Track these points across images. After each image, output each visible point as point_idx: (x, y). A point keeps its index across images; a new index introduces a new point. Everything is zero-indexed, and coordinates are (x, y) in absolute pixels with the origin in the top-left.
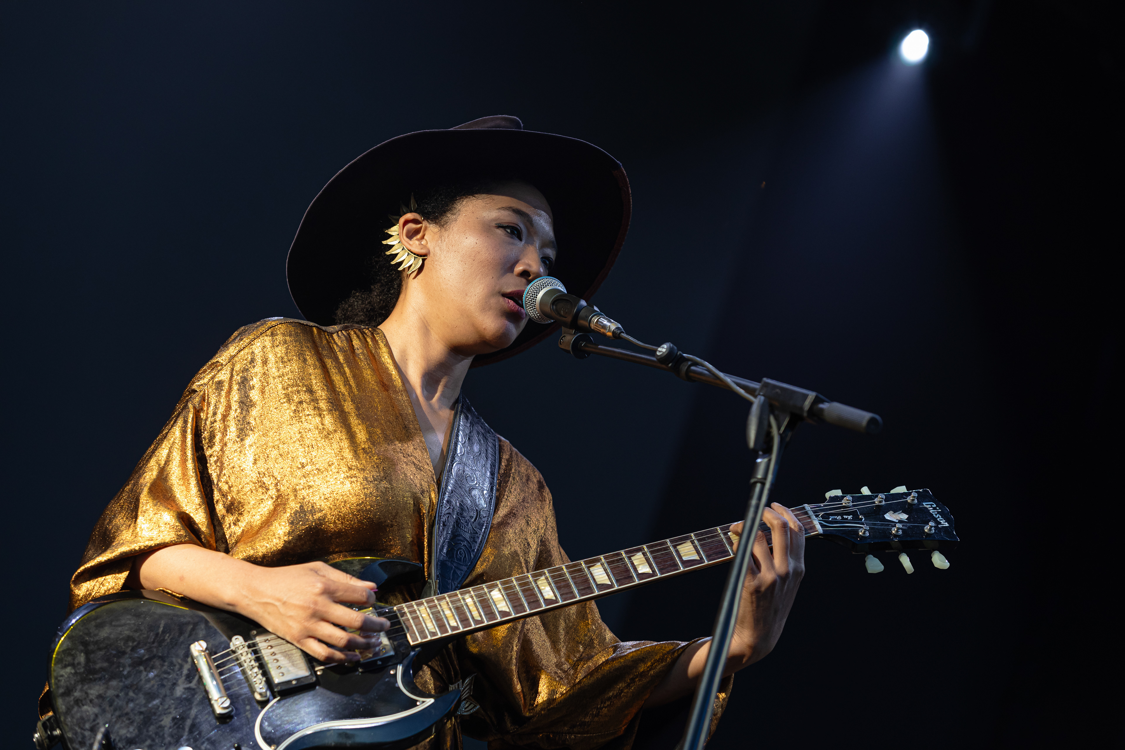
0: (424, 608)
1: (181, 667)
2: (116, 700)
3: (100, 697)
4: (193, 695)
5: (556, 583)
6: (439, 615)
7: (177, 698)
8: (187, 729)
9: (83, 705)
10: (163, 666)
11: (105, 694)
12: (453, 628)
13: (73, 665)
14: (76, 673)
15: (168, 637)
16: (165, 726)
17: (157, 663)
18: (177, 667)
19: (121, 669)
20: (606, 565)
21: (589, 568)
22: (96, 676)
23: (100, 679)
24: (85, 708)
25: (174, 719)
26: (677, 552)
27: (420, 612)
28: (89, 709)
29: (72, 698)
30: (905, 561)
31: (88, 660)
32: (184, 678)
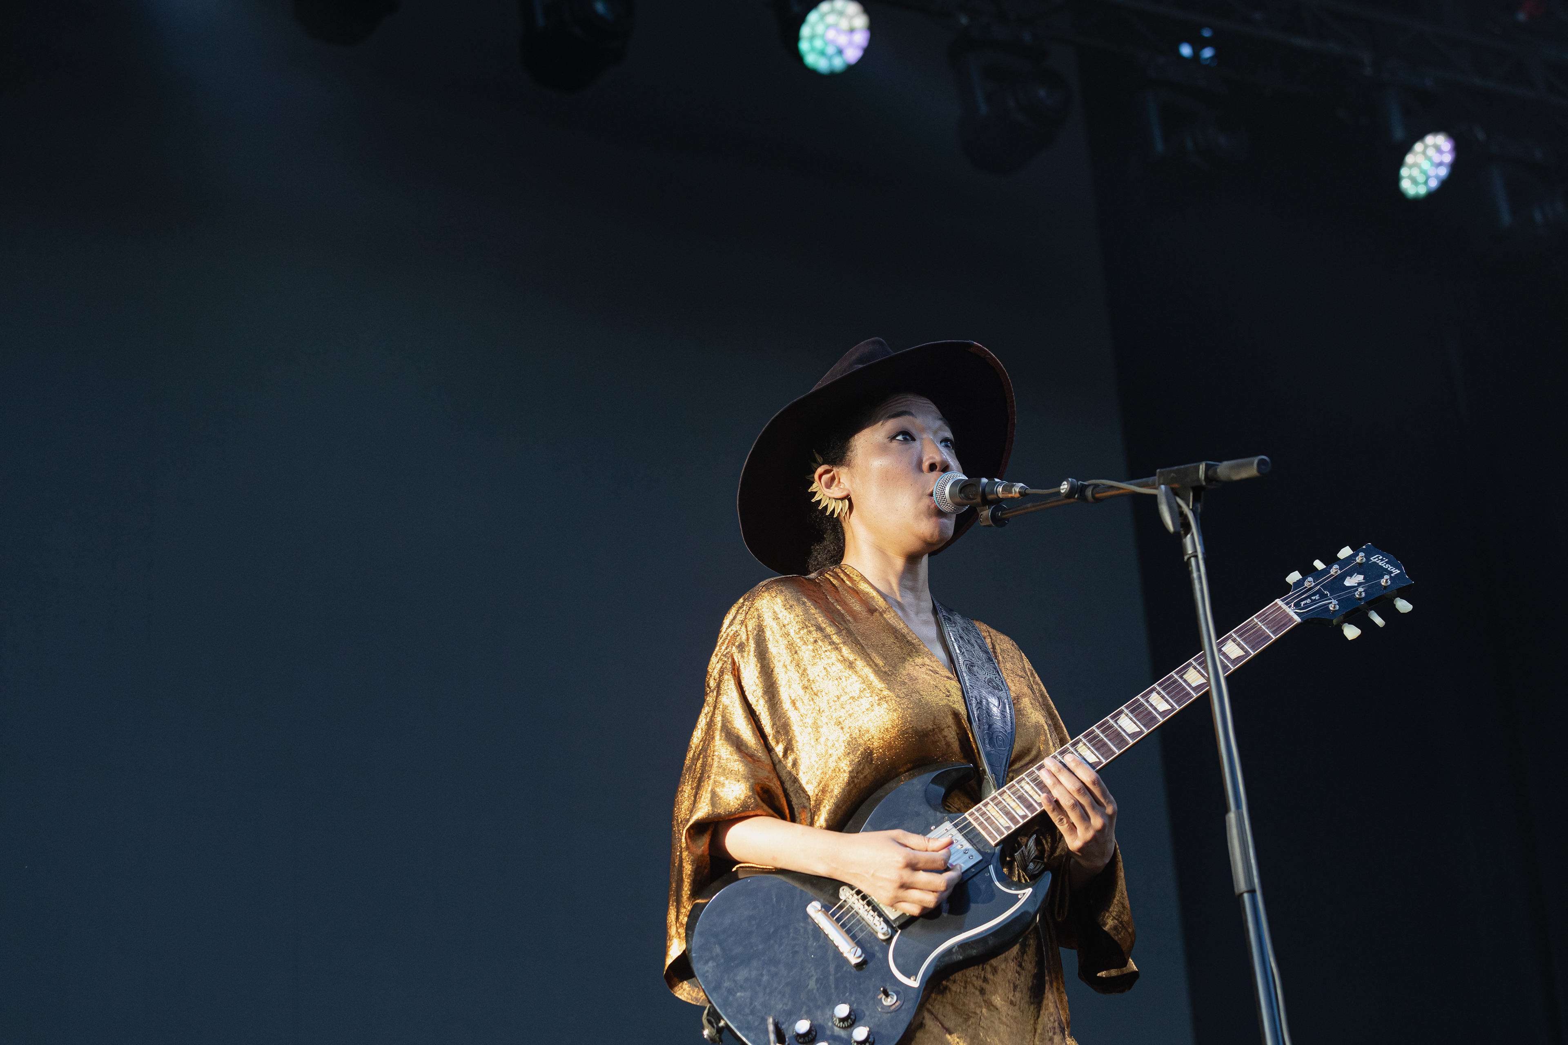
0: (990, 806)
1: (805, 929)
2: (761, 978)
3: (747, 980)
4: (825, 954)
5: (1093, 746)
6: (1006, 809)
7: (813, 959)
8: (833, 986)
9: (736, 993)
10: (788, 933)
11: (750, 976)
12: (1024, 817)
13: (712, 958)
14: (718, 966)
15: (783, 905)
16: (813, 989)
17: (783, 933)
18: (802, 931)
19: (755, 949)
20: (1130, 715)
21: (1116, 722)
22: (736, 962)
23: (741, 964)
24: (739, 994)
25: (817, 980)
26: (1185, 681)
27: (989, 812)
28: (743, 995)
30: (1375, 617)
31: (723, 949)
32: (811, 939)
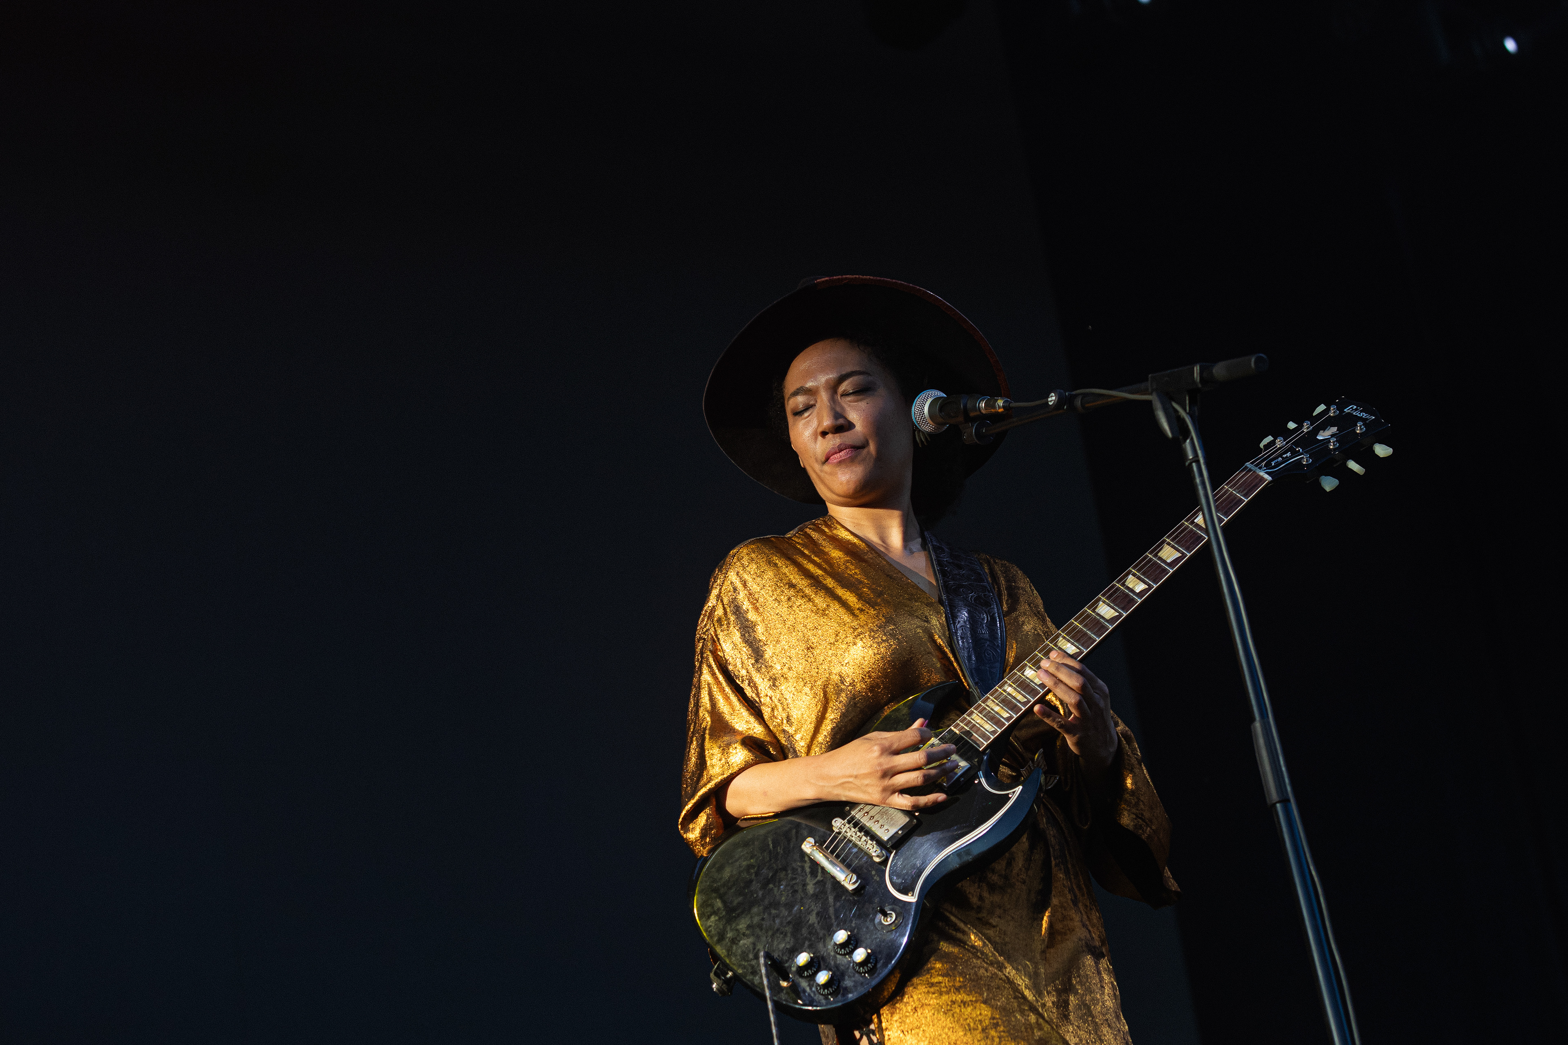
0: (976, 715)
1: (803, 868)
2: (763, 923)
3: (749, 927)
4: (824, 886)
6: (991, 715)
7: (813, 895)
8: (833, 917)
9: (739, 941)
10: (787, 875)
11: (752, 923)
13: (714, 913)
14: (720, 918)
15: (780, 849)
16: (814, 924)
17: (782, 875)
18: (799, 869)
19: (755, 896)
20: (1107, 601)
22: (737, 912)
23: (742, 912)
27: (974, 721)
29: (727, 940)
30: (1353, 465)
